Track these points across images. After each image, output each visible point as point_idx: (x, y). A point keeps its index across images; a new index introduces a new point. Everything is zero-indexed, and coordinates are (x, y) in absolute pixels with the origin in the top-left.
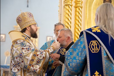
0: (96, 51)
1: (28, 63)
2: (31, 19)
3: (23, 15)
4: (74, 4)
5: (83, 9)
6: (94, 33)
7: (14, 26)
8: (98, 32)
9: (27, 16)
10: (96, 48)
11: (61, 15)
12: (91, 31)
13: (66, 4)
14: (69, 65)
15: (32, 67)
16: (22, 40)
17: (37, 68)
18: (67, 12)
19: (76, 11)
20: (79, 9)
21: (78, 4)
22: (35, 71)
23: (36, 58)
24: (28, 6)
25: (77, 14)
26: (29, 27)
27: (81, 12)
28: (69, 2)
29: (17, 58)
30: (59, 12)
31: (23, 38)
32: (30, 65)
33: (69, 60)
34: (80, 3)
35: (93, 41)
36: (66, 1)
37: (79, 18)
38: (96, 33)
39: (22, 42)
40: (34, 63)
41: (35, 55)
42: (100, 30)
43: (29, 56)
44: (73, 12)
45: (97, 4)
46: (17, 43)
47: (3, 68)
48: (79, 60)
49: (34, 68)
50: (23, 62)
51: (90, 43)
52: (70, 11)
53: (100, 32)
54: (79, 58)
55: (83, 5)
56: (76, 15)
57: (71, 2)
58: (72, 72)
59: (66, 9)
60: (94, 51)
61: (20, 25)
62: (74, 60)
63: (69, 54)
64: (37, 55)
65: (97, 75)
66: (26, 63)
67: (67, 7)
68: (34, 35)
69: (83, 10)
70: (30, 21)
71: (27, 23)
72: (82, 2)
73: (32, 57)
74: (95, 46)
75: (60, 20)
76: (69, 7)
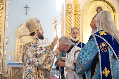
0: (105, 51)
1: (42, 63)
2: (38, 25)
3: (32, 21)
4: (74, 12)
5: (81, 15)
6: (102, 36)
7: (15, 30)
8: (104, 35)
9: (35, 22)
10: (105, 48)
11: (63, 20)
12: (100, 35)
13: (67, 12)
14: (82, 63)
15: (44, 66)
16: (34, 43)
17: (49, 67)
18: (69, 18)
19: (75, 17)
20: (78, 16)
21: (77, 12)
22: (47, 69)
23: (48, 59)
24: (26, 14)
25: (77, 19)
26: (37, 32)
27: (80, 18)
28: (70, 10)
29: (32, 58)
30: (61, 19)
31: (35, 41)
32: (43, 64)
33: (81, 58)
34: (79, 11)
35: (102, 43)
36: (67, 10)
37: (78, 23)
38: (103, 36)
39: (34, 44)
40: (47, 62)
41: (47, 57)
42: (106, 33)
43: (43, 57)
44: (73, 18)
45: (92, 12)
46: (30, 45)
47: (11, 65)
48: (90, 59)
49: (47, 67)
50: (37, 61)
51: (101, 45)
52: (71, 17)
53: (106, 35)
54: (90, 57)
55: (81, 13)
56: (75, 20)
57: (72, 10)
58: (84, 68)
59: (68, 15)
60: (103, 51)
61: (29, 30)
62: (85, 59)
63: (81, 54)
64: (49, 57)
65: (106, 70)
66: (40, 62)
67: (69, 15)
68: (41, 38)
69: (80, 17)
70: (38, 26)
71: (35, 28)
72: (80, 10)
73: (45, 58)
74: (104, 47)
75: (62, 24)
76: (70, 14)
